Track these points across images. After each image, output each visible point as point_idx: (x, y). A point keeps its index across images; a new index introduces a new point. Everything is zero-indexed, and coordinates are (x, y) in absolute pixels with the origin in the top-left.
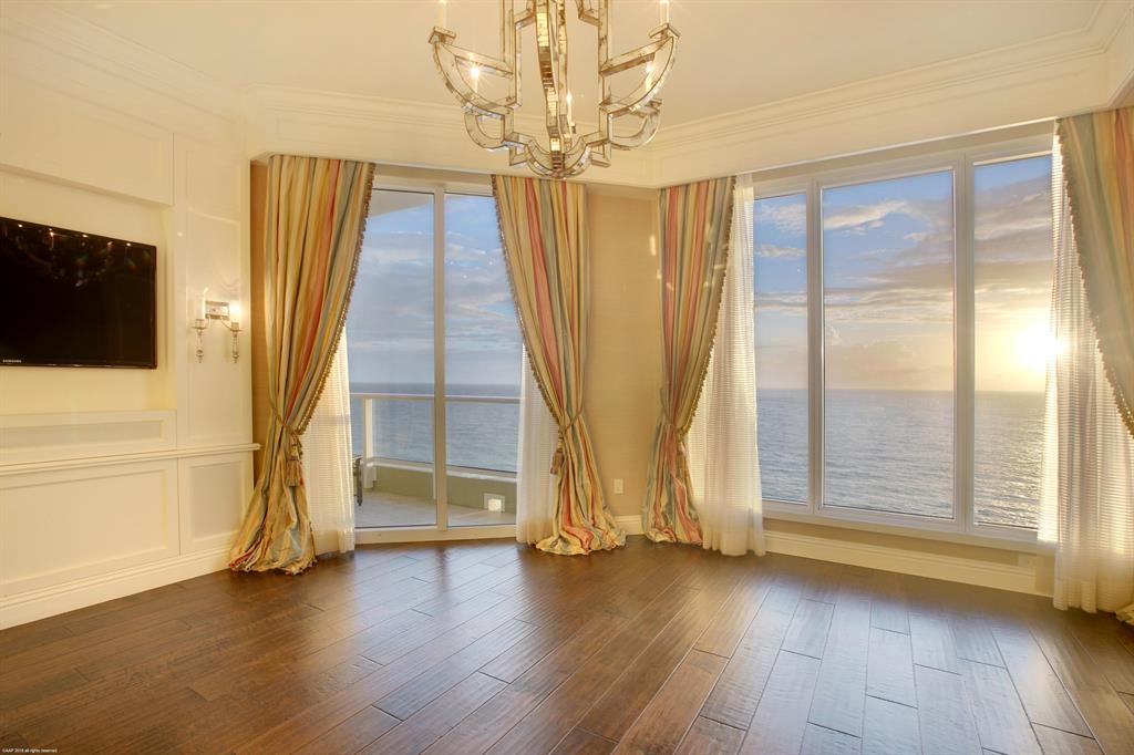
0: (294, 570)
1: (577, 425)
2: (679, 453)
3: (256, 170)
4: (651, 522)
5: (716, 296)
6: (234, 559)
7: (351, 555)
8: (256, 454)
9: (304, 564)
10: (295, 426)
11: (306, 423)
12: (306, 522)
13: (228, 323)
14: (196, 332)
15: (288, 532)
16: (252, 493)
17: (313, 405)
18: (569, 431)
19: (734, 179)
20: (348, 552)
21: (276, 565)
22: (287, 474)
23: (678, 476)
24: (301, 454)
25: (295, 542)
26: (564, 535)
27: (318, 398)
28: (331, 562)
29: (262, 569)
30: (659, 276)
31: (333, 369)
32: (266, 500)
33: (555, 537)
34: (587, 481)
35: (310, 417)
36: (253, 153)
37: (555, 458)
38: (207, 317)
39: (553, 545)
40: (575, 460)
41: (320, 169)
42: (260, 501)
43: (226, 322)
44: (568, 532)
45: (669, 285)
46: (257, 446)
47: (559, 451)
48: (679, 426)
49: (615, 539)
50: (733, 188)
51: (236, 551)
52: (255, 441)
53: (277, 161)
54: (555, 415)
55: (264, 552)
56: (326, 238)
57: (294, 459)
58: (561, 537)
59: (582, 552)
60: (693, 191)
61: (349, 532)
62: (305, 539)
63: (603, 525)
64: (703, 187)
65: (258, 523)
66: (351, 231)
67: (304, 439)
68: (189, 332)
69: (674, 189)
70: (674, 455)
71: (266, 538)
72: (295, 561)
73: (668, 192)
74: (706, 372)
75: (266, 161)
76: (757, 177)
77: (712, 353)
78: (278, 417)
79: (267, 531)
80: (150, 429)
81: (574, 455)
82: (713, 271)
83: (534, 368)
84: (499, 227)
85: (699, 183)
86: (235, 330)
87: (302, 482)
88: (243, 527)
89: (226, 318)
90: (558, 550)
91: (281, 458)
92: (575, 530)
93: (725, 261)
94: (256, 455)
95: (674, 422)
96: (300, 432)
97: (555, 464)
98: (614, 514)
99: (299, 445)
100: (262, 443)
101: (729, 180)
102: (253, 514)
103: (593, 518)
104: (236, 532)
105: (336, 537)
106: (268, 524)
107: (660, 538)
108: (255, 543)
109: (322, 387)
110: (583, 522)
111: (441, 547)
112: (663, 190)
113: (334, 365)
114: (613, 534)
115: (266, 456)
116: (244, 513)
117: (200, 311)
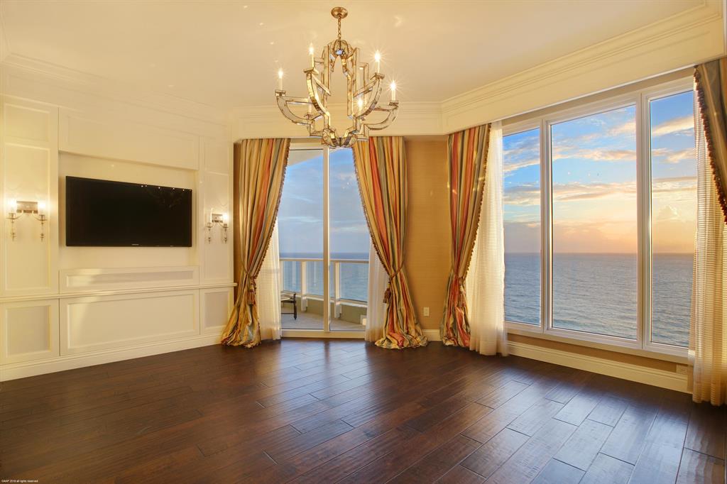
0: (249, 346)
1: (398, 275)
2: (460, 292)
3: (237, 147)
4: (445, 333)
5: (479, 198)
6: (224, 338)
7: (279, 342)
8: (235, 287)
9: (254, 344)
10: (252, 275)
11: (258, 273)
12: (256, 323)
13: (222, 224)
14: (208, 229)
15: (247, 327)
16: (233, 307)
17: (260, 264)
18: (394, 278)
19: (489, 125)
20: (277, 340)
21: (241, 343)
22: (248, 298)
23: (458, 306)
24: (255, 288)
25: (250, 332)
26: (389, 337)
27: (263, 260)
28: (269, 344)
29: (236, 344)
30: (449, 186)
31: (269, 246)
32: (239, 311)
33: (384, 338)
34: (403, 307)
35: (259, 270)
36: (234, 140)
37: (386, 293)
38: (213, 221)
39: (383, 342)
40: (397, 295)
41: (264, 144)
42: (236, 312)
43: (221, 224)
44: (391, 336)
45: (453, 191)
46: (235, 285)
47: (388, 290)
48: (460, 276)
49: (420, 342)
50: (489, 131)
51: (224, 335)
52: (235, 282)
53: (245, 142)
54: (386, 270)
55: (236, 336)
56: (267, 179)
57: (252, 291)
58: (387, 338)
59: (397, 347)
60: (467, 134)
61: (277, 330)
62: (255, 331)
63: (413, 333)
64: (473, 131)
65: (235, 322)
66: (278, 173)
67: (257, 281)
68: (204, 229)
69: (456, 134)
70: (457, 293)
71: (238, 330)
72: (250, 342)
73: (453, 136)
74: (474, 243)
75: (241, 142)
76: (504, 122)
77: (478, 232)
78: (245, 269)
79: (239, 327)
80: (187, 275)
81: (397, 293)
82: (478, 181)
83: (375, 243)
84: (355, 165)
85: (470, 129)
86: (225, 227)
87: (255, 303)
88: (229, 324)
89: (221, 222)
90: (384, 346)
91: (245, 290)
92: (394, 335)
93: (484, 175)
94: (236, 289)
95: (457, 273)
96: (255, 277)
97: (385, 297)
98: (422, 328)
99: (255, 284)
100: (238, 283)
101: (487, 127)
102: (233, 317)
103: (407, 329)
104: (225, 326)
105: (271, 331)
106: (239, 323)
107: (448, 343)
108: (233, 331)
109: (265, 255)
110: (401, 331)
111: (327, 341)
112: (450, 135)
113: (270, 243)
114: (418, 339)
115: (240, 288)
116: (229, 317)
117: (209, 219)
